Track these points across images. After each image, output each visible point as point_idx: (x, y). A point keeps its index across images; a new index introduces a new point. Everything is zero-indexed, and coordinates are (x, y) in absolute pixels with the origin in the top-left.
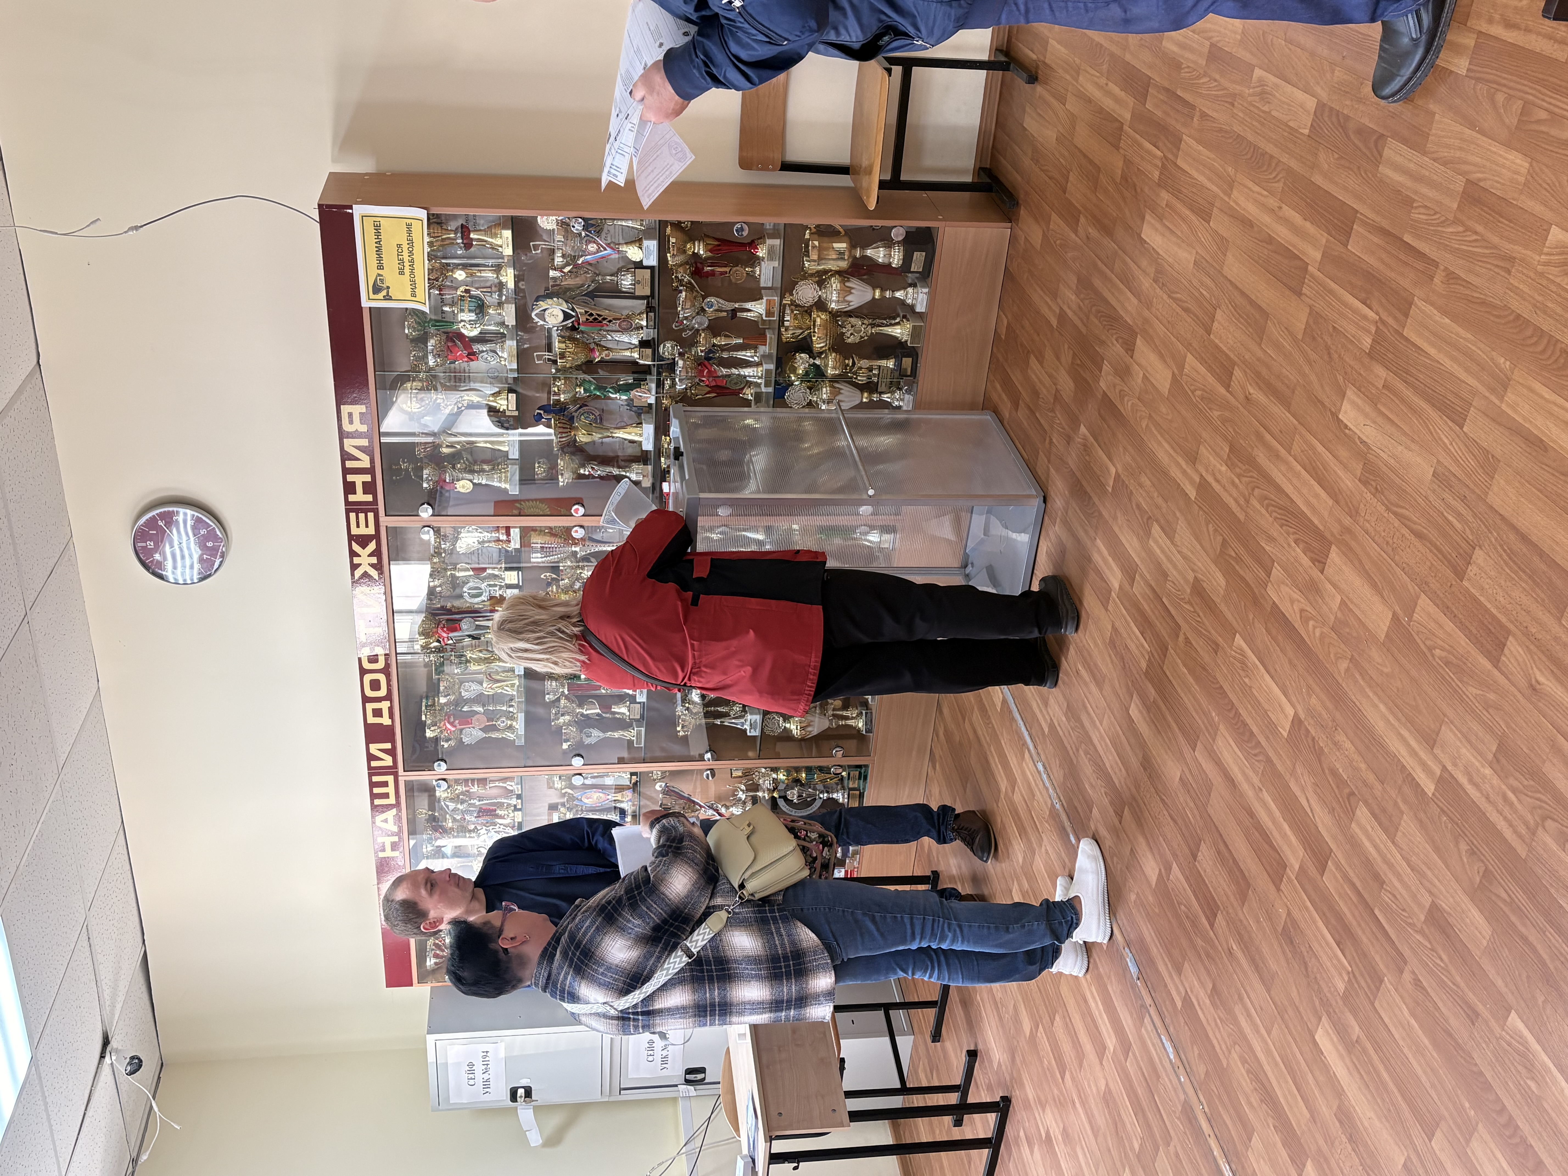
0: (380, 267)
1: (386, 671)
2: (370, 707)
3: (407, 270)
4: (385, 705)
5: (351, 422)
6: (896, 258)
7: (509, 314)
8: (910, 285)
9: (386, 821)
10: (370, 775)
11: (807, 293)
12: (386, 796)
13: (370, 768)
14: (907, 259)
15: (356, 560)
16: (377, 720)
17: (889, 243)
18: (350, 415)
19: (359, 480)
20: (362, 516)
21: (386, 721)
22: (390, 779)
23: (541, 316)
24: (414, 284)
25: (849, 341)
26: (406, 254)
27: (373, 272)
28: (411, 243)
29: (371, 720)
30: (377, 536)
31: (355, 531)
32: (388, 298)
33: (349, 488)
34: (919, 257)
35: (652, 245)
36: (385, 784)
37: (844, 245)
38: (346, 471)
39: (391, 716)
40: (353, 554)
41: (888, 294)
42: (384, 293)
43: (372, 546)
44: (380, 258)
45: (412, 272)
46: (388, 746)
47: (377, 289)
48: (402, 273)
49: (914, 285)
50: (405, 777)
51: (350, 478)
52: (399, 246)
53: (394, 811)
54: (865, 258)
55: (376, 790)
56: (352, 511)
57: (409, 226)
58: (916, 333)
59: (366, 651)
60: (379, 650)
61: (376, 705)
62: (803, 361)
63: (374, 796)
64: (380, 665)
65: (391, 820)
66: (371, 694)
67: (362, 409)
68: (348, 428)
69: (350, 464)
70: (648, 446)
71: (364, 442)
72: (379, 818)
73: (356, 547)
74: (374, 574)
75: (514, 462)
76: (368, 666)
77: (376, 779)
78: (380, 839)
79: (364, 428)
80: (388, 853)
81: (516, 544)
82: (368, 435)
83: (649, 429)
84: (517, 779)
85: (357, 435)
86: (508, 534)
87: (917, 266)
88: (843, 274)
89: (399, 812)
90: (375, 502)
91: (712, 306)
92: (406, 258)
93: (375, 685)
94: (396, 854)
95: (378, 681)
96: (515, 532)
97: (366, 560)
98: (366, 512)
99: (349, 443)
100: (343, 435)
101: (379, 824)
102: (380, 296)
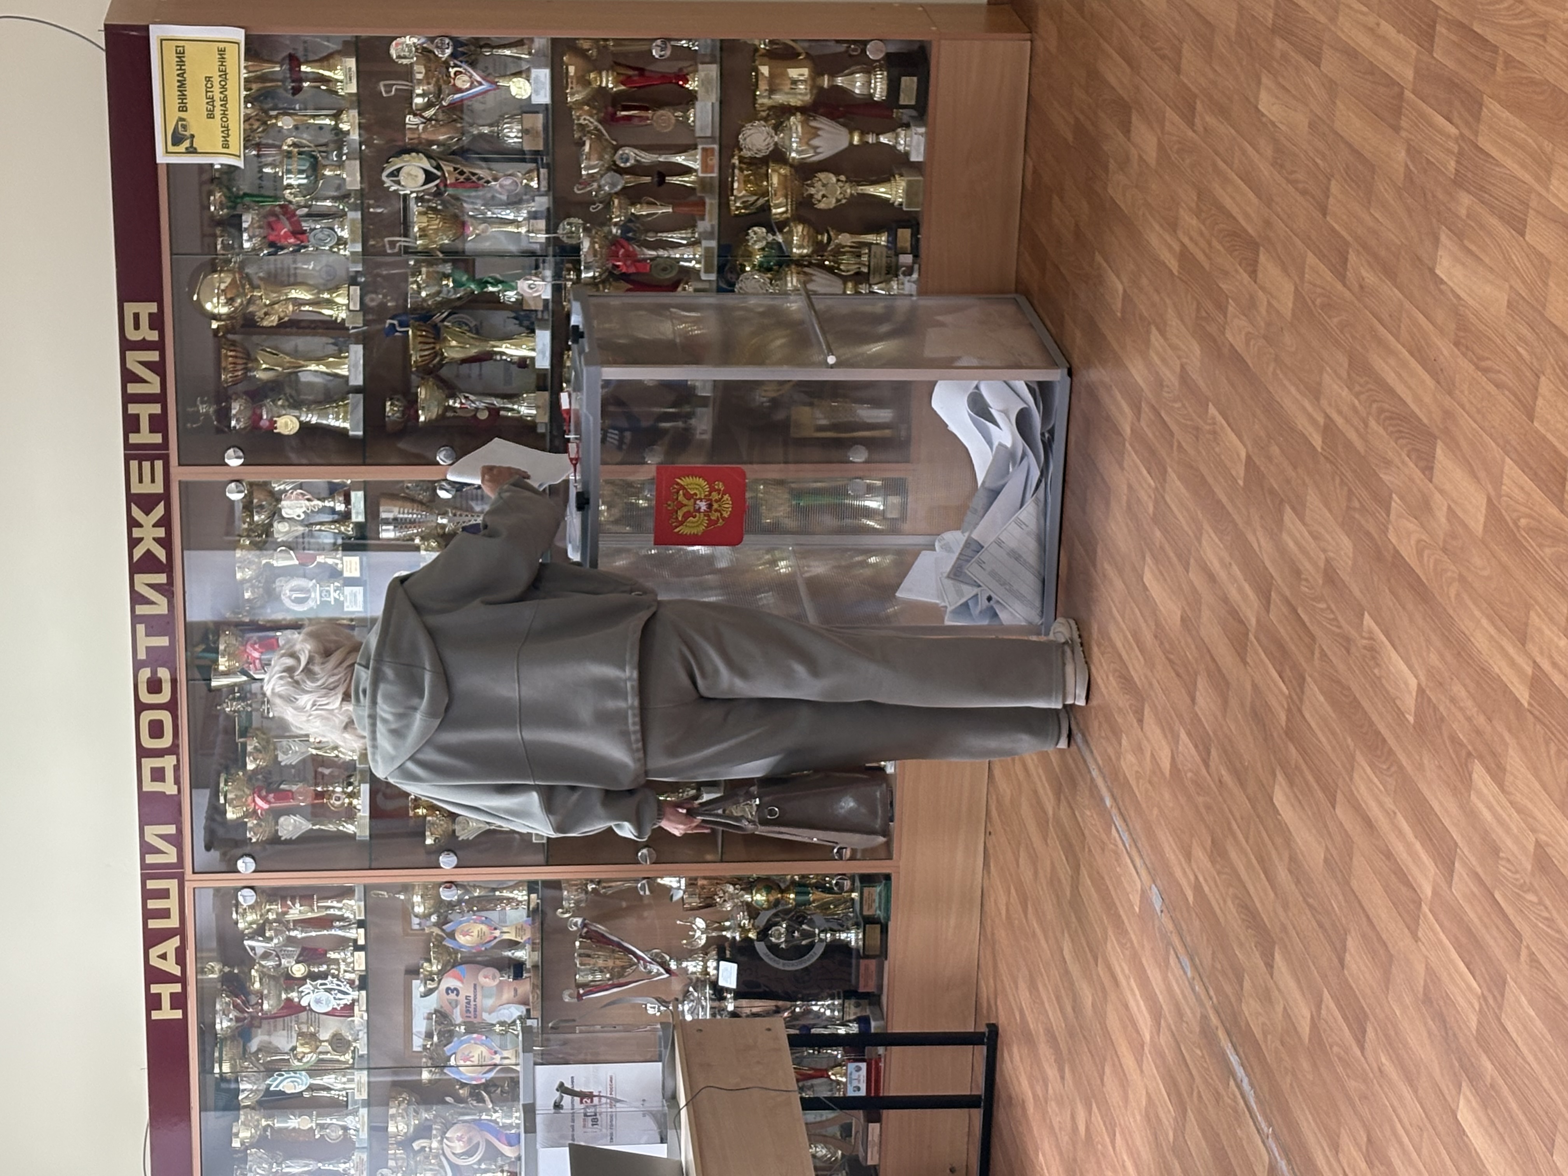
0: (183, 108)
1: (172, 707)
2: (149, 763)
3: (218, 112)
4: (168, 762)
5: (137, 327)
6: (879, 88)
7: (351, 174)
8: (901, 125)
9: (163, 957)
10: (144, 878)
11: (758, 139)
12: (165, 914)
13: (144, 866)
14: (893, 88)
15: (137, 533)
16: (157, 787)
17: (868, 67)
19: (145, 411)
20: (146, 465)
21: (169, 788)
22: (172, 885)
23: (395, 177)
24: (226, 129)
26: (217, 89)
27: (174, 115)
28: (224, 74)
29: (150, 786)
30: (166, 496)
31: (136, 489)
33: (131, 424)
34: (909, 83)
35: (543, 75)
36: (164, 894)
37: (806, 71)
38: (128, 399)
39: (177, 781)
40: (132, 523)
41: (871, 139)
43: (159, 511)
44: (182, 96)
45: (224, 115)
46: (171, 829)
48: (211, 116)
50: (193, 882)
51: (133, 409)
52: (208, 79)
54: (835, 88)
55: (152, 904)
56: (134, 457)
57: (222, 52)
58: (911, 191)
59: (145, 674)
60: (164, 674)
61: (157, 762)
62: (758, 238)
63: (148, 914)
64: (164, 697)
65: (172, 956)
66: (149, 743)
67: (153, 307)
68: (132, 335)
69: (133, 388)
70: (543, 362)
71: (154, 356)
72: (154, 952)
73: (137, 513)
74: (161, 554)
75: (357, 390)
76: (147, 698)
77: (152, 884)
78: (155, 989)
79: (154, 336)
80: (166, 1013)
81: (358, 516)
82: (159, 346)
83: (544, 337)
84: (359, 892)
85: (144, 345)
86: (347, 501)
87: (907, 97)
88: (807, 111)
89: (183, 941)
90: (165, 444)
91: (627, 160)
92: (217, 96)
93: (156, 730)
94: (178, 1014)
95: (160, 722)
96: (357, 497)
97: (150, 533)
98: (152, 459)
99: (133, 357)
100: (126, 345)
101: (155, 962)
102: (182, 148)
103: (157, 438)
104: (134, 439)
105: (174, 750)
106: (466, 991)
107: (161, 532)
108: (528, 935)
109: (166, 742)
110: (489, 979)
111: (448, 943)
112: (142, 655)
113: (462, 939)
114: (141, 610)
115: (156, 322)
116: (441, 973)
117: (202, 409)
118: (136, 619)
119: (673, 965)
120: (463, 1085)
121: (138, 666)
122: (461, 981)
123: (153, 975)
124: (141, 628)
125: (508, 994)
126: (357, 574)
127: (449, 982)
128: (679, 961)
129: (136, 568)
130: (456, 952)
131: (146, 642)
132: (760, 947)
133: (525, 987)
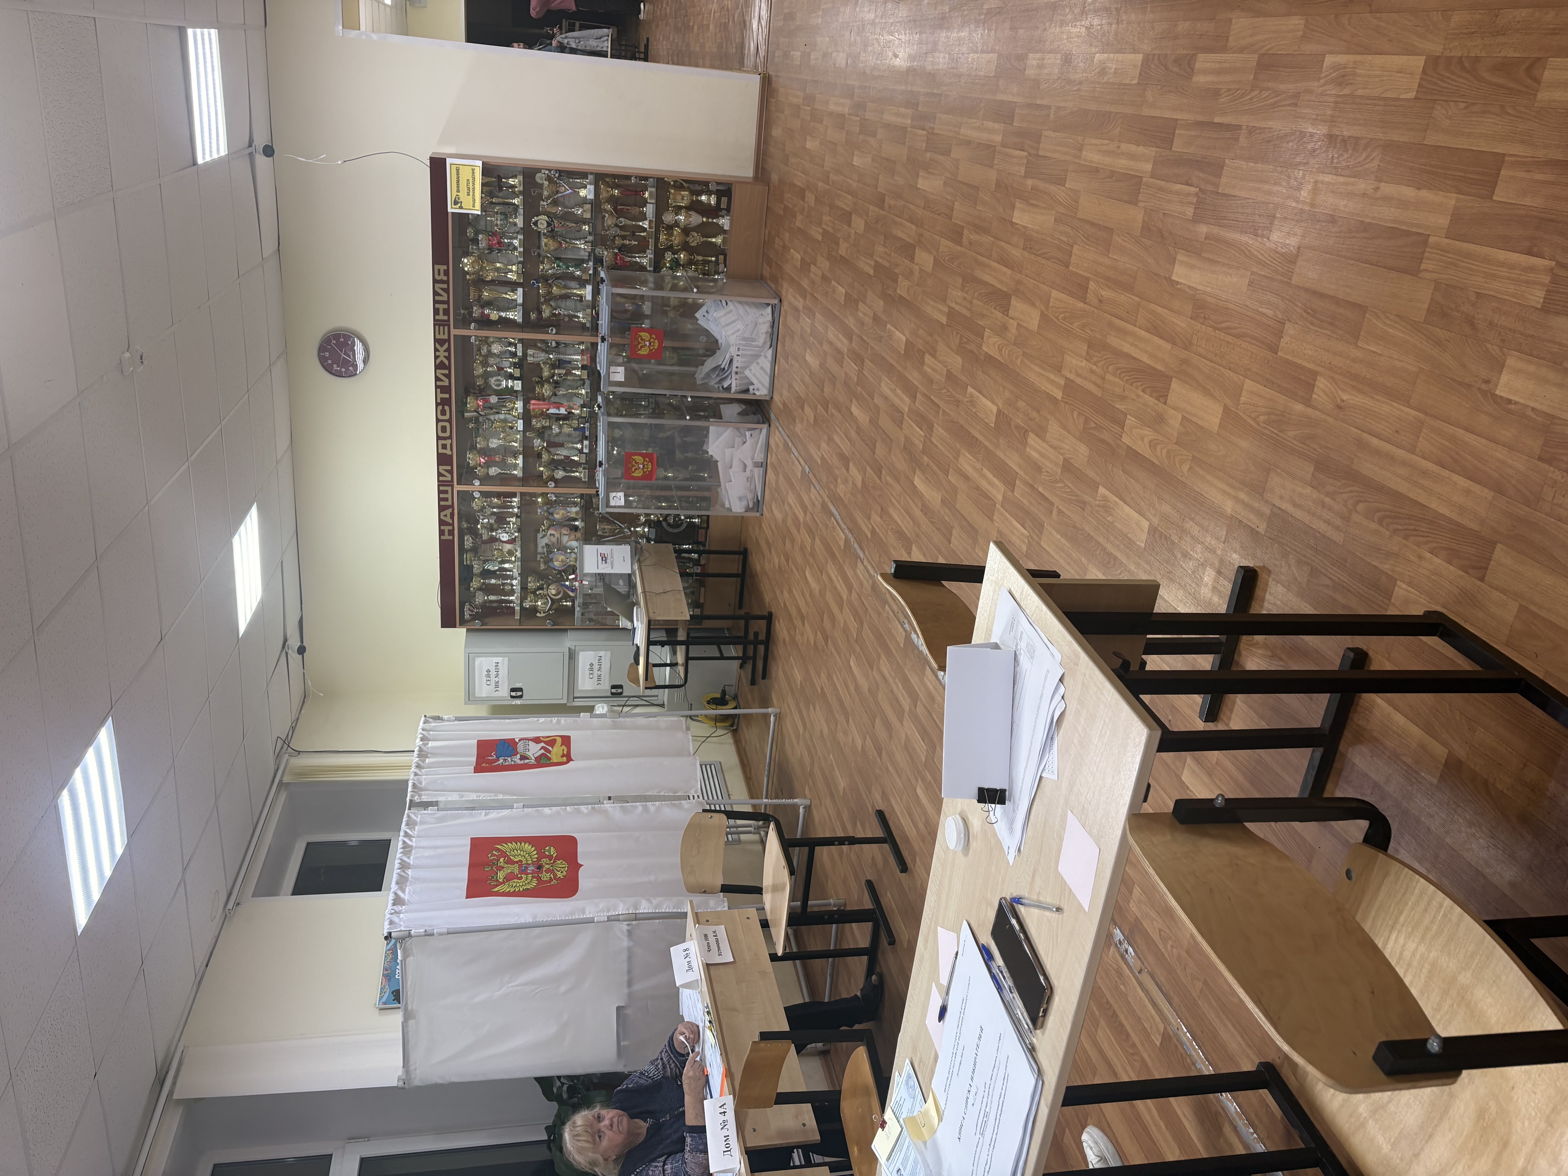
0: (458, 191)
1: (450, 421)
2: (441, 442)
3: (471, 193)
4: (448, 442)
5: (439, 274)
6: (713, 200)
7: (519, 221)
8: (721, 216)
9: (446, 516)
10: (439, 486)
11: (668, 218)
12: (446, 499)
13: (439, 481)
14: (719, 201)
15: (437, 354)
16: (444, 451)
17: (709, 193)
18: (439, 270)
19: (441, 307)
20: (442, 328)
21: (448, 452)
22: (449, 489)
23: (536, 223)
24: (474, 200)
25: (692, 245)
26: (471, 184)
27: (455, 194)
28: (474, 179)
29: (441, 451)
30: (449, 340)
31: (438, 337)
32: (461, 208)
33: (436, 312)
34: (724, 200)
35: (591, 188)
36: (446, 492)
37: (687, 193)
38: (435, 302)
39: (451, 450)
40: (436, 350)
41: (710, 220)
42: (459, 205)
43: (446, 346)
44: (458, 186)
45: (474, 194)
46: (449, 468)
47: (456, 203)
48: (468, 195)
49: (723, 216)
50: (457, 488)
51: (437, 306)
52: (468, 180)
53: (450, 510)
54: (697, 200)
55: (442, 496)
56: (437, 324)
57: (473, 170)
58: (724, 241)
59: (440, 407)
60: (447, 408)
61: (444, 442)
62: (669, 256)
63: (440, 499)
64: (447, 417)
65: (449, 516)
66: (441, 434)
67: (445, 267)
68: (438, 278)
69: (437, 298)
70: (589, 297)
71: (445, 286)
72: (443, 514)
73: (438, 346)
74: (446, 362)
75: (520, 305)
76: (440, 417)
77: (442, 488)
78: (442, 528)
79: (445, 278)
80: (446, 537)
81: (520, 354)
82: (447, 282)
83: (589, 288)
84: (518, 495)
85: (441, 282)
86: (516, 348)
87: (723, 205)
88: (688, 208)
89: (453, 510)
90: (449, 320)
91: (621, 223)
92: (471, 187)
93: (444, 429)
94: (451, 538)
95: (445, 427)
96: (519, 346)
97: (442, 354)
98: (444, 326)
99: (437, 285)
100: (435, 281)
101: (442, 517)
102: (457, 206)
103: (446, 318)
104: (437, 317)
105: (450, 437)
106: (557, 535)
107: (446, 354)
108: (580, 516)
109: (447, 434)
110: (565, 531)
111: (550, 517)
112: (439, 401)
113: (556, 516)
114: (439, 383)
115: (446, 273)
116: (548, 529)
117: (462, 312)
118: (437, 387)
119: (632, 529)
120: (555, 570)
121: (437, 405)
122: (556, 531)
123: (442, 523)
124: (439, 390)
125: (573, 537)
126: (519, 375)
127: (551, 532)
128: (635, 528)
129: (437, 367)
130: (554, 521)
131: (440, 396)
132: (664, 524)
133: (579, 535)
